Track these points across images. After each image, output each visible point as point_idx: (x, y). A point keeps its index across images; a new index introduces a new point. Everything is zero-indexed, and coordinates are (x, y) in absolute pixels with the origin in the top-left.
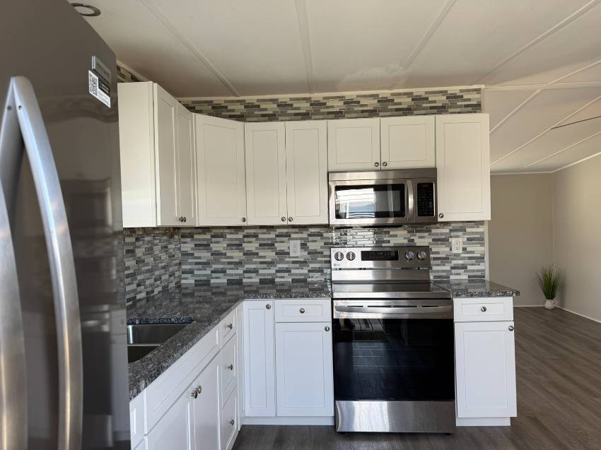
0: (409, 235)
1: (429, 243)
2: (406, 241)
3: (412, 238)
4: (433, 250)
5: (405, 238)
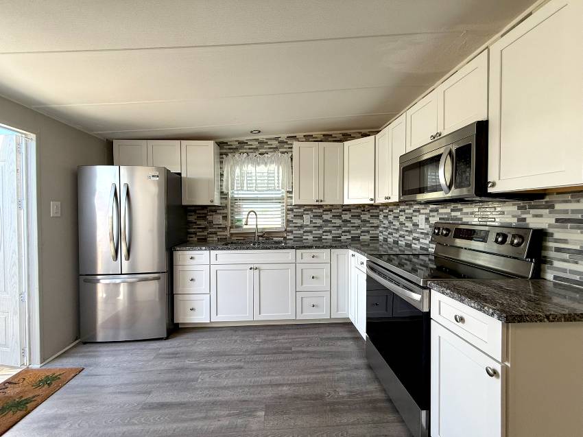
0: (519, 212)
1: (550, 225)
2: (514, 221)
3: (524, 216)
4: (556, 236)
5: (514, 216)
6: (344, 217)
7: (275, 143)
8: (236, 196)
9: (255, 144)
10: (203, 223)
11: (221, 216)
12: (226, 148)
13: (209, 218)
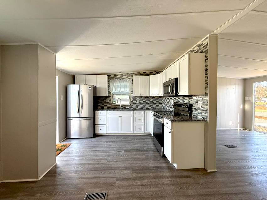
4: (194, 105)
6: (150, 100)
7: (127, 75)
8: (113, 93)
9: (120, 76)
10: (103, 102)
11: (109, 100)
12: (111, 77)
13: (105, 100)
